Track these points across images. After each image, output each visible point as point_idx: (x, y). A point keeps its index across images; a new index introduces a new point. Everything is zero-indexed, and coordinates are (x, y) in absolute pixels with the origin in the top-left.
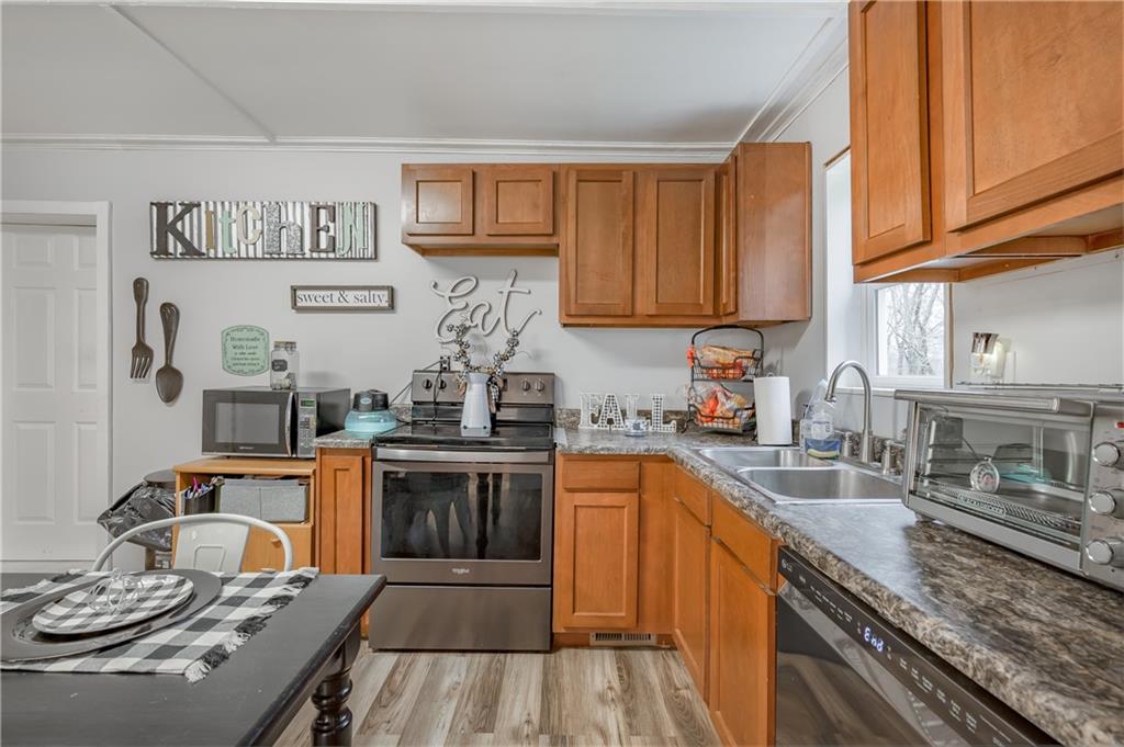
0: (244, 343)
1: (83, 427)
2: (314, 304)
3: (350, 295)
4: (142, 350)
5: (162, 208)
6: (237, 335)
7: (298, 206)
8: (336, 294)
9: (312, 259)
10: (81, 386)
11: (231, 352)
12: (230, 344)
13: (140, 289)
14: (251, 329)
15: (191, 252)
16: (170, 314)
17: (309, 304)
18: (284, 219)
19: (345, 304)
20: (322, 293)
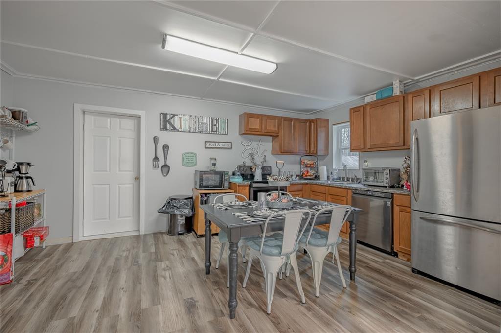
0: (189, 157)
1: (120, 185)
2: (210, 146)
3: (221, 144)
4: (156, 159)
5: (165, 115)
6: (188, 155)
7: (206, 118)
8: (217, 144)
9: (212, 133)
10: (120, 171)
11: (185, 160)
12: (185, 158)
13: (156, 140)
14: (192, 153)
15: (174, 129)
16: (166, 148)
17: (209, 146)
18: (204, 122)
19: (219, 147)
20: (213, 143)
